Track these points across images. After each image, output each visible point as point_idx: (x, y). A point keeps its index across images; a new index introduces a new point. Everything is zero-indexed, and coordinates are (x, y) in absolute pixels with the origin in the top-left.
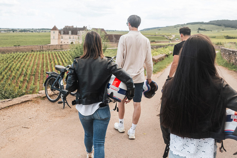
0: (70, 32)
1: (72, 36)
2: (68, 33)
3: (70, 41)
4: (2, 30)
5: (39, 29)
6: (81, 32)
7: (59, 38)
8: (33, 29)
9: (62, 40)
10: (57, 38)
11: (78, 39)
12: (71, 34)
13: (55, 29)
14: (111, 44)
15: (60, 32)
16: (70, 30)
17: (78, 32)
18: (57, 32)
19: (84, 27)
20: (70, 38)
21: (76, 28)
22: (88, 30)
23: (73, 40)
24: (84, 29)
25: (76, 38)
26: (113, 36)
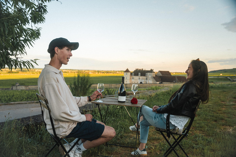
0: (139, 74)
1: (141, 77)
2: (137, 75)
3: (140, 81)
4: (90, 71)
5: (118, 71)
6: (148, 74)
7: (131, 79)
8: (114, 71)
9: (133, 80)
10: (129, 78)
11: (146, 79)
12: (140, 76)
13: (127, 71)
14: (168, 84)
15: (131, 74)
16: (140, 72)
17: (146, 74)
18: (129, 74)
19: (151, 69)
20: (139, 79)
21: (145, 71)
22: (154, 72)
23: (142, 80)
24: (151, 71)
25: (144, 79)
26: (176, 78)
